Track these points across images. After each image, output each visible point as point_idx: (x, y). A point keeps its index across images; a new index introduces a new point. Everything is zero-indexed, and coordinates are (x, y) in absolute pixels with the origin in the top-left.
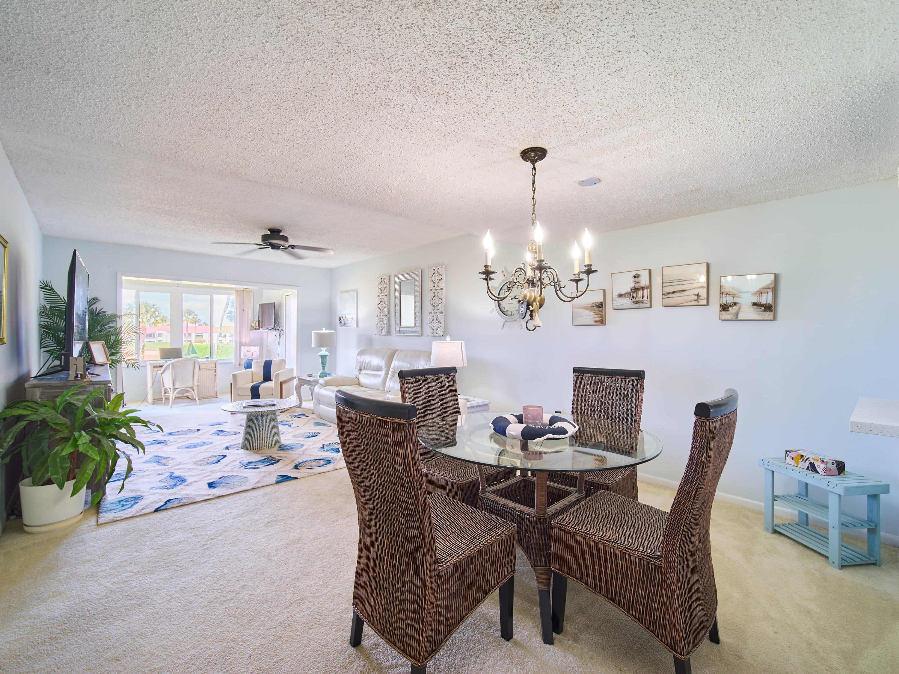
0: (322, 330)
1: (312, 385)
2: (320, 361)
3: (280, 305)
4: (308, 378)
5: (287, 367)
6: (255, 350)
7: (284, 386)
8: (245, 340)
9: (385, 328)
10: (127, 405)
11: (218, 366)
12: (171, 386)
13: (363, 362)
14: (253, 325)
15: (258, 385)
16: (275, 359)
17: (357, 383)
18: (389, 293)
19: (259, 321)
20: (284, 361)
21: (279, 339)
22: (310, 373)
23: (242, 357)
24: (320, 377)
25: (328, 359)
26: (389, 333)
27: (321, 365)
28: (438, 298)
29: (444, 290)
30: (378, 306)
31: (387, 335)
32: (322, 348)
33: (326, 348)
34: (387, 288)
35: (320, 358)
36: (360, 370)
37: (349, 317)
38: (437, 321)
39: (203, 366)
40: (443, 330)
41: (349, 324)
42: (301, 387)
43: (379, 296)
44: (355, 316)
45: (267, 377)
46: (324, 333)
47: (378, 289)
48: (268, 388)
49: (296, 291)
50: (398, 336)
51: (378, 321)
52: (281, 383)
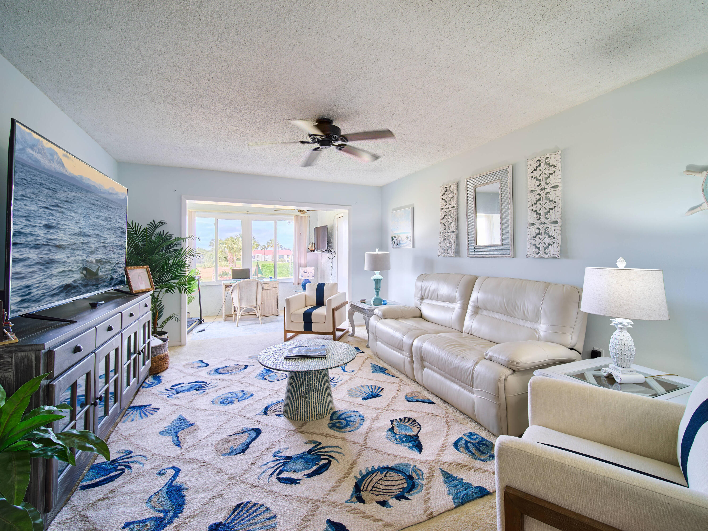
0: (376, 251)
1: (366, 314)
2: (373, 285)
3: (332, 228)
4: (361, 305)
5: (339, 290)
6: (311, 271)
7: (337, 313)
8: (303, 261)
9: (453, 248)
10: (205, 321)
11: (280, 286)
12: (238, 306)
13: (425, 290)
14: (310, 247)
15: (310, 311)
16: (328, 283)
17: (419, 314)
18: (457, 203)
19: (314, 244)
20: (336, 284)
21: (332, 261)
22: (363, 299)
23: (300, 277)
24: (375, 304)
25: (382, 284)
26: (457, 253)
27: (375, 290)
28: (548, 201)
29: (560, 188)
30: (442, 221)
31: (456, 256)
32: (375, 271)
33: (379, 271)
34: (455, 198)
35: (373, 282)
36: (422, 299)
37: (403, 236)
38: (546, 236)
39: (265, 286)
40: (559, 248)
41: (403, 244)
42: (353, 314)
43: (442, 209)
44: (410, 235)
45: (320, 303)
46: (377, 254)
47: (441, 200)
48: (320, 315)
49: (347, 211)
50: (473, 257)
51: (442, 239)
52: (333, 310)
